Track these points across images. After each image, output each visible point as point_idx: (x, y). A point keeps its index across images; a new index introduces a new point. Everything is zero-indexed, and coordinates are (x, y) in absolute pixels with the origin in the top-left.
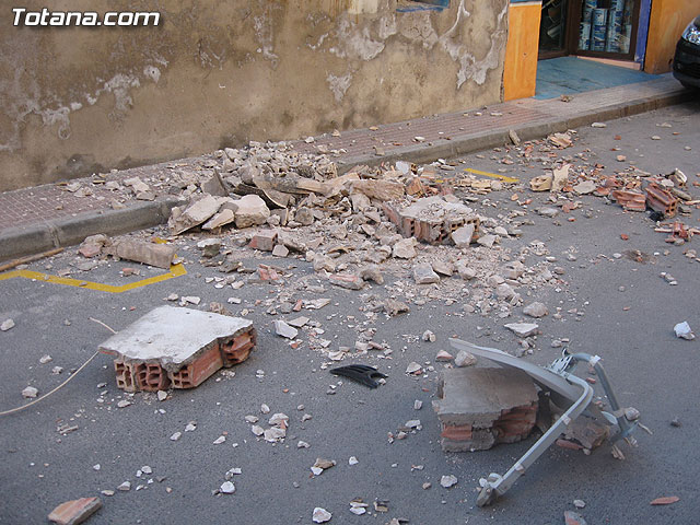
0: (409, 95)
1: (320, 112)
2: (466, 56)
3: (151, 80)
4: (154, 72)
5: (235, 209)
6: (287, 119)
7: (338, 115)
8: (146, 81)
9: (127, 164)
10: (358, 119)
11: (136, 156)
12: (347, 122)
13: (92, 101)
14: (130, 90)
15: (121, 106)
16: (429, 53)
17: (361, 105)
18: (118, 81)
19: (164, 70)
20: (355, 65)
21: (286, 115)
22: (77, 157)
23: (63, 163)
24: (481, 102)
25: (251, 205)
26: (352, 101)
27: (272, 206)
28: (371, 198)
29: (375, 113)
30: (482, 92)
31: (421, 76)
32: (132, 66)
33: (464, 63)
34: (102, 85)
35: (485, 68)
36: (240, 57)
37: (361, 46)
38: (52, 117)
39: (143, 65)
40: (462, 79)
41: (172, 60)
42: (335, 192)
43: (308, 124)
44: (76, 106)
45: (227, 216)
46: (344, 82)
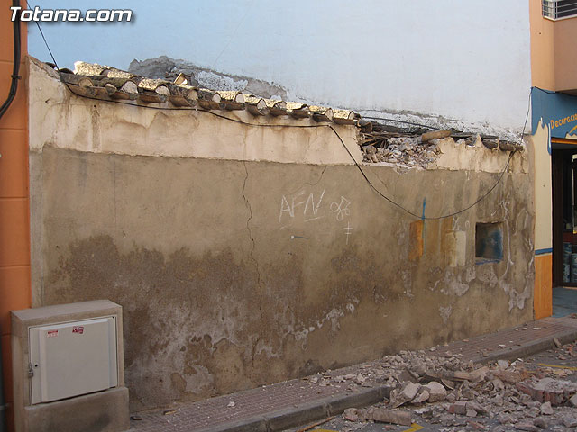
0: (483, 318)
1: (436, 331)
2: (513, 290)
3: (350, 312)
4: (351, 307)
5: (429, 390)
6: (418, 336)
7: (444, 333)
8: (347, 313)
9: (334, 367)
10: (455, 335)
11: (340, 361)
12: (450, 337)
13: (320, 326)
14: (339, 319)
15: (334, 329)
16: (493, 289)
17: (457, 326)
18: (334, 312)
19: (356, 306)
20: (454, 300)
21: (418, 333)
22: (310, 361)
23: (303, 365)
24: (522, 321)
25: (435, 388)
26: (452, 323)
27: (447, 389)
28: (504, 382)
29: (465, 331)
30: (523, 315)
31: (489, 305)
32: (340, 303)
33: (512, 295)
34: (325, 316)
35: (523, 298)
36: (394, 296)
37: (457, 287)
38: (302, 335)
39: (346, 303)
40: (511, 306)
41: (360, 299)
42: (482, 379)
43: (428, 339)
44: (312, 329)
45: (425, 395)
46: (447, 311)
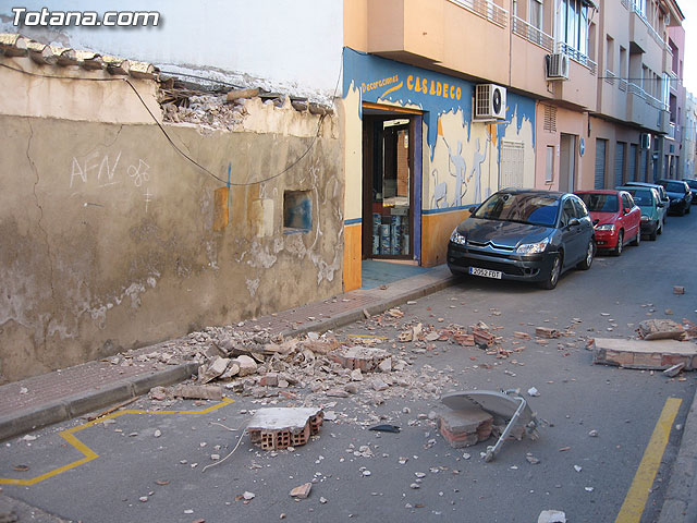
0: (291, 291)
1: (243, 305)
2: (322, 262)
3: (151, 287)
4: (152, 281)
5: (239, 364)
6: (224, 311)
7: (252, 307)
8: (148, 287)
9: (136, 346)
10: (263, 309)
11: (142, 340)
12: (258, 311)
13: (119, 302)
14: (140, 294)
15: (134, 305)
16: (302, 261)
17: (265, 299)
18: (134, 287)
19: (158, 280)
20: (261, 272)
21: (224, 308)
22: (109, 342)
23: (101, 345)
24: (332, 294)
25: (245, 361)
26: (259, 297)
27: (258, 362)
28: (315, 352)
29: (273, 304)
30: (332, 287)
31: (298, 277)
32: (141, 277)
33: (321, 267)
34: (124, 291)
35: (333, 270)
36: (199, 269)
37: (265, 259)
38: (99, 313)
39: (147, 276)
40: (321, 279)
41: (162, 273)
42: (293, 350)
43: (235, 314)
44: (110, 305)
45: (235, 369)
46: (254, 284)
